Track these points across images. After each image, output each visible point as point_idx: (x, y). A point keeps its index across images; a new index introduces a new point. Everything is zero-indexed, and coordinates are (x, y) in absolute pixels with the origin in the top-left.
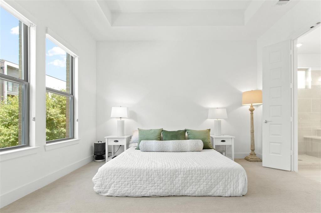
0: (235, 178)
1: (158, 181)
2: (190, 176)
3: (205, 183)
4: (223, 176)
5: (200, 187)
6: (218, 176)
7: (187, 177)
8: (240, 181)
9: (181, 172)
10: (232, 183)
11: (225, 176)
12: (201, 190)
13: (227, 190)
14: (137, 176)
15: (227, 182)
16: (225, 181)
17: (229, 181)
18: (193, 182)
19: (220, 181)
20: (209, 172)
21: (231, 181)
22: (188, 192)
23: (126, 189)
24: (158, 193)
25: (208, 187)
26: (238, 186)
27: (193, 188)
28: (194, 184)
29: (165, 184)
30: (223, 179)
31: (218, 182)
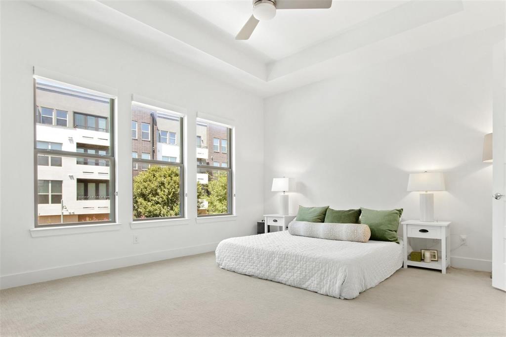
0: (333, 273)
1: (256, 260)
2: (285, 260)
3: (299, 272)
4: (319, 267)
5: (293, 275)
6: (314, 266)
7: (282, 261)
8: (338, 277)
9: (277, 254)
10: (329, 278)
11: (321, 268)
12: (294, 279)
13: (322, 286)
14: (241, 253)
15: (323, 275)
16: (321, 274)
17: (326, 275)
18: (287, 269)
19: (315, 273)
20: (305, 260)
21: (328, 276)
22: (282, 279)
23: (233, 264)
24: (255, 273)
25: (301, 277)
26: (336, 283)
27: (286, 275)
28: (288, 270)
29: (262, 265)
30: (318, 270)
31: (314, 273)
